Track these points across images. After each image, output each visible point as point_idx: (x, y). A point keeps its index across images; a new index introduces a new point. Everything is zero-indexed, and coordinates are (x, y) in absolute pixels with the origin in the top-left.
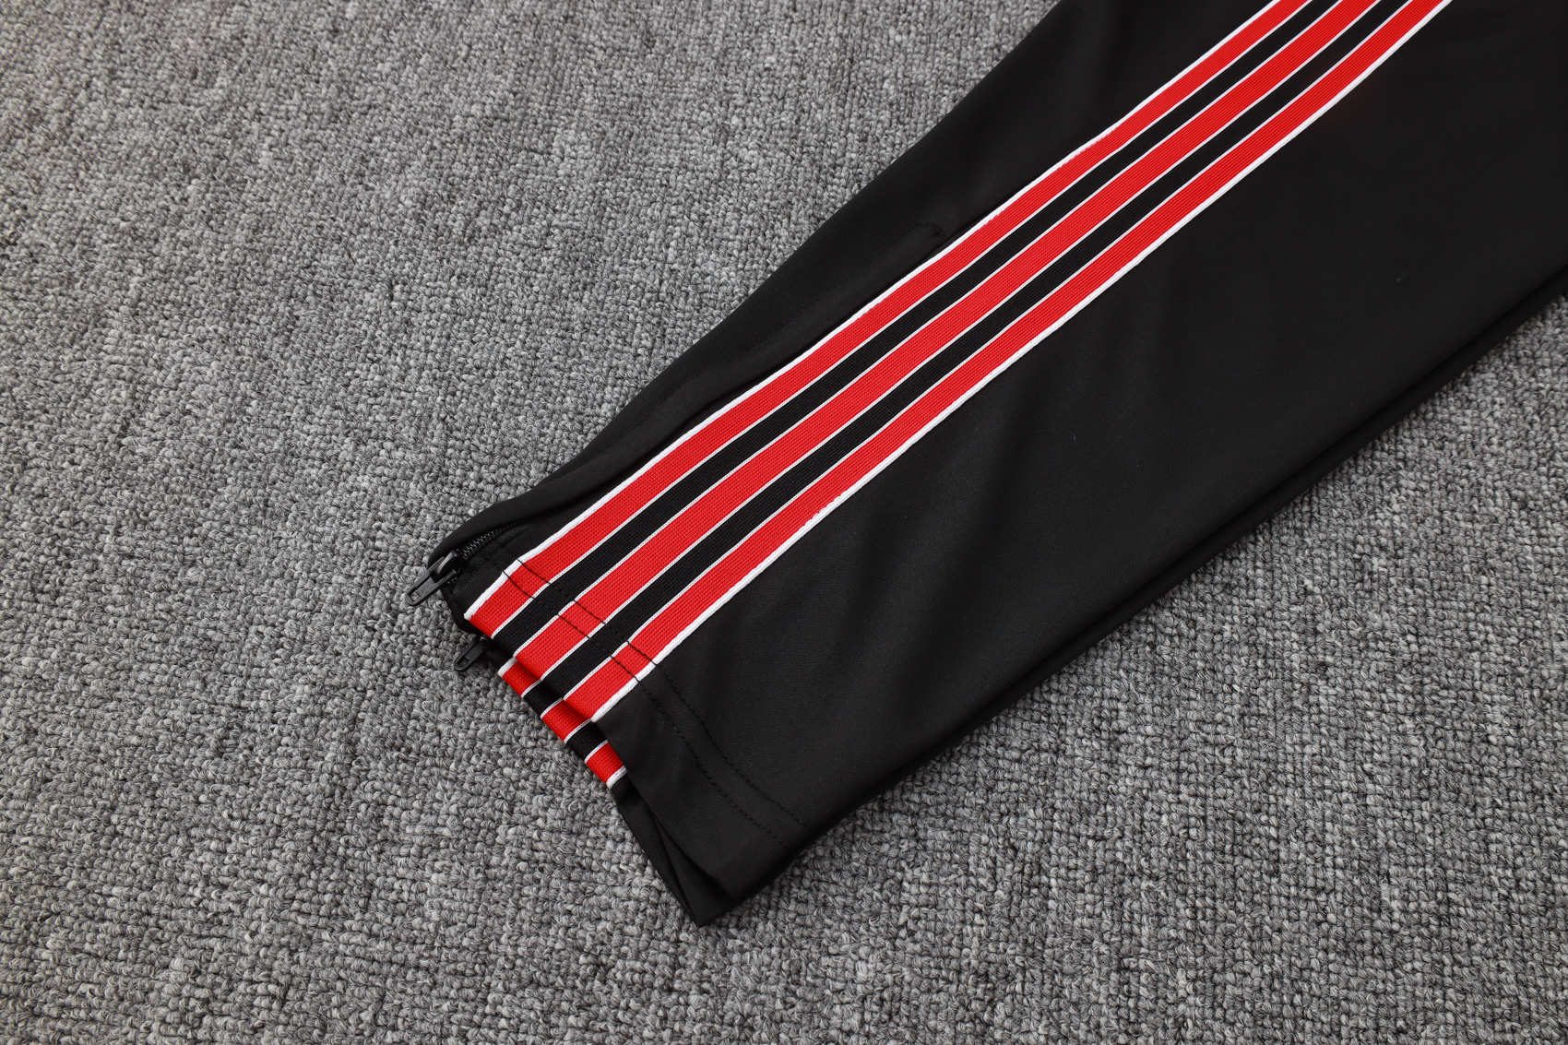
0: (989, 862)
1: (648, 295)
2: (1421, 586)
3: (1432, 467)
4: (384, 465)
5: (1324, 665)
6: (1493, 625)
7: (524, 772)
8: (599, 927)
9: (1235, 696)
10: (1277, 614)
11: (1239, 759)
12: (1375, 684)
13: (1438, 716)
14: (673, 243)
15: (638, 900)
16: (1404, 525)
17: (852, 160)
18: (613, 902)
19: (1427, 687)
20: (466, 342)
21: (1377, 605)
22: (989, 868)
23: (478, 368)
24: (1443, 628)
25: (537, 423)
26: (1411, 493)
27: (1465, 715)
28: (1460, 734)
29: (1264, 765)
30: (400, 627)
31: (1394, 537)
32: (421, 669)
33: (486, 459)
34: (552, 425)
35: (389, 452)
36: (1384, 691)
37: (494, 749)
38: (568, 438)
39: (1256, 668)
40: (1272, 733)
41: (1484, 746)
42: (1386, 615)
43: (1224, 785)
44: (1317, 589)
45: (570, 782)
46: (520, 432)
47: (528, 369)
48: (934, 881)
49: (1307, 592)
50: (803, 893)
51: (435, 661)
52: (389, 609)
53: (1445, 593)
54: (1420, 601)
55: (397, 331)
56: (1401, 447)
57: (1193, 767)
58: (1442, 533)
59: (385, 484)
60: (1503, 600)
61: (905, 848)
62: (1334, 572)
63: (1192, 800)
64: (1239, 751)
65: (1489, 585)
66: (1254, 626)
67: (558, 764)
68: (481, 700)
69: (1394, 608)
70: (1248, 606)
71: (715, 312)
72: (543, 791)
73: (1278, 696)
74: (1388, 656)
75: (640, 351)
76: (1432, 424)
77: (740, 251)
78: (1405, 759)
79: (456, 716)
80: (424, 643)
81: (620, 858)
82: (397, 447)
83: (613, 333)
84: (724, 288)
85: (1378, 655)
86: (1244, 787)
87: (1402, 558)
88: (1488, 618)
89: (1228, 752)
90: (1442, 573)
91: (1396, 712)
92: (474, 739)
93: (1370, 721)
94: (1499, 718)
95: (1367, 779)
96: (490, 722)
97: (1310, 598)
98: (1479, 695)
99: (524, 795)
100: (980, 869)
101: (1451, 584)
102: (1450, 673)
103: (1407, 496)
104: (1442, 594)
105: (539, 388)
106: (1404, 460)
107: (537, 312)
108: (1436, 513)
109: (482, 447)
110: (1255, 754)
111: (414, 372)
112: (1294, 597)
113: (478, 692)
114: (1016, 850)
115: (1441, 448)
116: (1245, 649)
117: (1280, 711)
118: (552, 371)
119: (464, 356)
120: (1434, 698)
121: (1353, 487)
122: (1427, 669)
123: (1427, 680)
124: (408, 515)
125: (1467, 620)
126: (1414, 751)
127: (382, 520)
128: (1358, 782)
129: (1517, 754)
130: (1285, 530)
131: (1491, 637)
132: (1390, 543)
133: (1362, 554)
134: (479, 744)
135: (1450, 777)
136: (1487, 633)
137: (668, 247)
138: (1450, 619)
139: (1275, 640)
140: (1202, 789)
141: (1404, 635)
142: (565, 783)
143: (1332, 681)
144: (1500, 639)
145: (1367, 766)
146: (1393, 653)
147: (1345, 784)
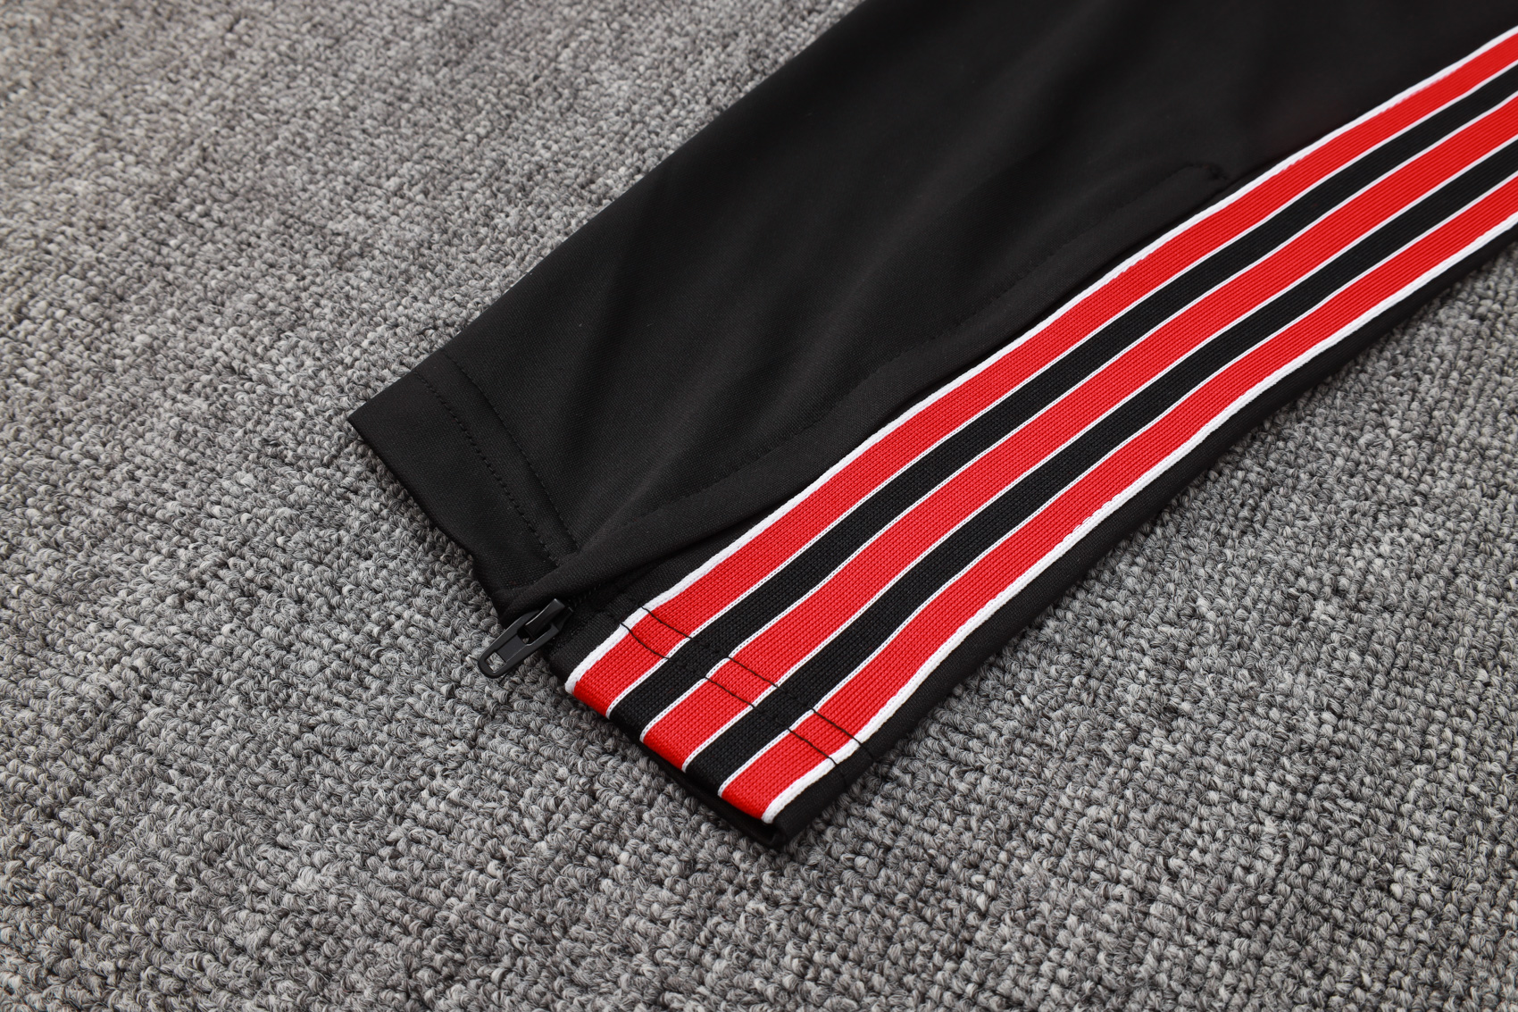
0: (551, 803)
1: (513, 86)
2: (1377, 657)
3: (1467, 514)
4: (112, 176)
5: (1176, 712)
6: (1469, 738)
7: (49, 519)
8: (19, 716)
9: (1017, 709)
10: (1134, 628)
11: (980, 790)
12: (1240, 758)
13: (1325, 830)
14: (573, 45)
15: (82, 700)
16: (1386, 573)
17: (836, 9)
18: (53, 691)
19: (1321, 787)
20: (280, 85)
21: (1294, 661)
22: (546, 809)
23: (276, 111)
24: (1386, 719)
25: (306, 178)
26: (1417, 537)
27: (1366, 842)
28: (1345, 865)
29: (1013, 809)
30: (17, 332)
31: (1361, 584)
32: (11, 381)
33: (225, 197)
34: (322, 184)
35: (126, 165)
36: (1252, 773)
37: (33, 485)
38: (331, 200)
39: (1069, 685)
40: (1047, 774)
41: (1376, 894)
42: (1302, 677)
43: (940, 818)
44: (1211, 615)
45: (93, 546)
46: (280, 181)
47: (330, 125)
48: (465, 801)
49: (1194, 614)
50: (286, 757)
51: (31, 376)
52: (19, 311)
53: (1409, 675)
54: (1364, 673)
55: (215, 60)
56: (1427, 478)
57: (907, 779)
58: (1444, 598)
59: (99, 194)
60: (1501, 710)
61: (451, 750)
62: (1248, 601)
63: (882, 820)
64: (986, 780)
65: (1487, 685)
66: (1093, 633)
67: (94, 522)
68: (54, 431)
69: (1319, 672)
70: (1098, 606)
71: (581, 119)
72: (58, 546)
73: (1083, 730)
74: (1281, 729)
75: (469, 137)
76: (1491, 464)
77: (647, 68)
78: (1239, 871)
79: (16, 439)
80: (33, 356)
81: (93, 646)
82: (138, 163)
83: (450, 113)
84: (604, 100)
85: (1264, 724)
86: (969, 829)
87: (1363, 612)
88: (1466, 725)
89: (970, 777)
90: (1418, 648)
91: (1256, 806)
92: (18, 469)
93: (1210, 805)
94: (1421, 862)
95: (1165, 878)
96: (49, 457)
97: (1194, 623)
98: (1403, 824)
99: (32, 544)
100: (534, 808)
101: (1426, 665)
102: (1368, 780)
103: (1409, 540)
104: (1402, 674)
105: (330, 145)
106: (1425, 496)
107: (376, 74)
108: (1445, 571)
109: (228, 184)
110: (1009, 791)
111: (205, 99)
112: (1171, 615)
113: (55, 421)
114: (594, 797)
115: (1493, 497)
116: (1066, 658)
117: (1074, 748)
118: (356, 133)
119: (270, 98)
120: (1327, 804)
121: (1331, 507)
122: (1332, 762)
123: (1325, 777)
124: (104, 227)
125: (1431, 720)
126: (1259, 865)
127: (71, 225)
128: (1149, 878)
129: (1429, 923)
130: (1201, 532)
131: (1459, 752)
132: (1353, 588)
133: (1302, 591)
134: (20, 475)
135: (1300, 917)
136: (1455, 745)
137: (566, 46)
138: (1405, 710)
139: (1115, 658)
140: (904, 812)
141: (1319, 710)
142: (87, 544)
143: (1176, 735)
144: (1472, 759)
145: (1174, 863)
146: (1290, 729)
147: (1126, 873)
